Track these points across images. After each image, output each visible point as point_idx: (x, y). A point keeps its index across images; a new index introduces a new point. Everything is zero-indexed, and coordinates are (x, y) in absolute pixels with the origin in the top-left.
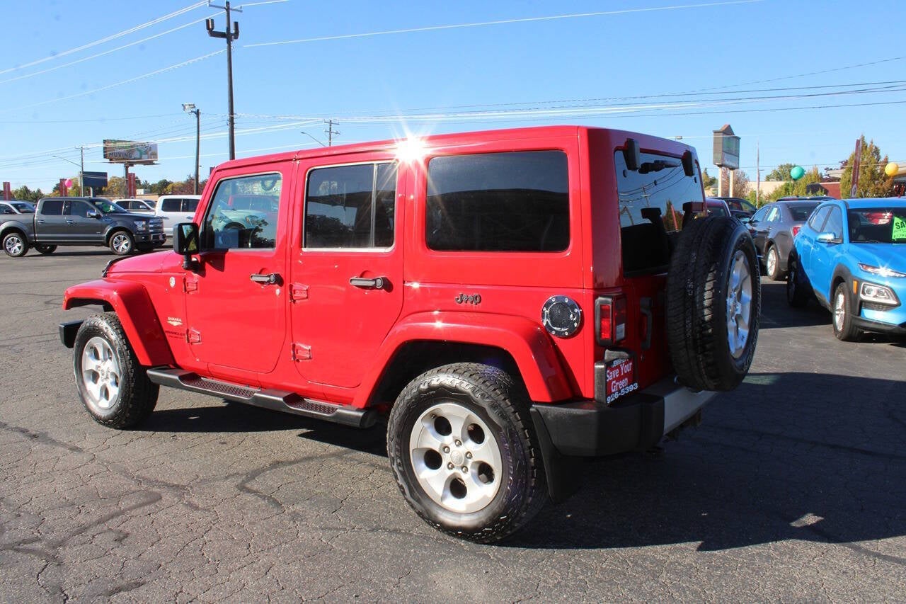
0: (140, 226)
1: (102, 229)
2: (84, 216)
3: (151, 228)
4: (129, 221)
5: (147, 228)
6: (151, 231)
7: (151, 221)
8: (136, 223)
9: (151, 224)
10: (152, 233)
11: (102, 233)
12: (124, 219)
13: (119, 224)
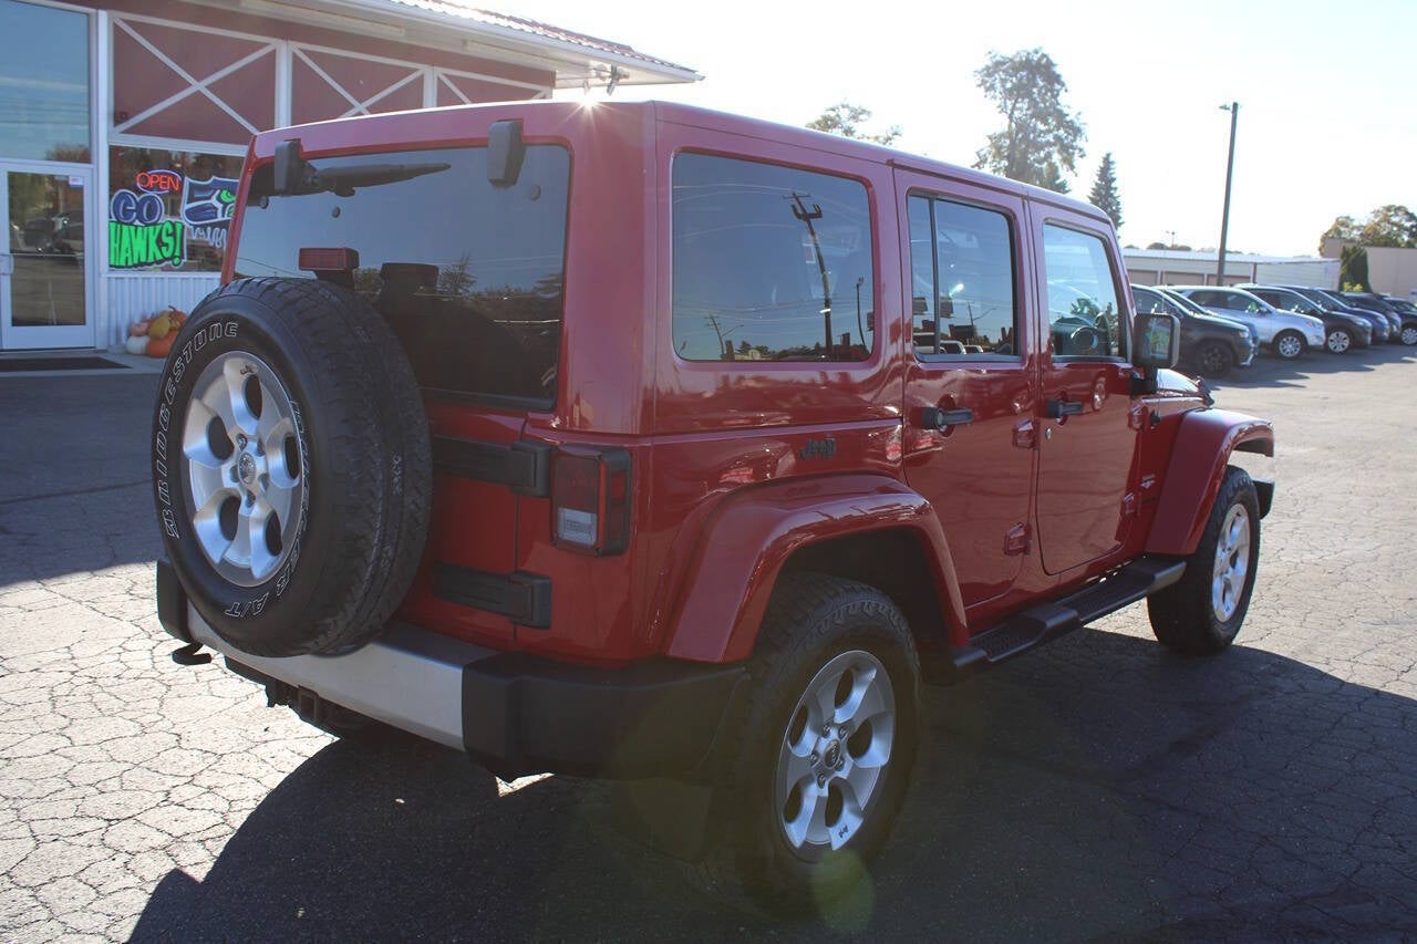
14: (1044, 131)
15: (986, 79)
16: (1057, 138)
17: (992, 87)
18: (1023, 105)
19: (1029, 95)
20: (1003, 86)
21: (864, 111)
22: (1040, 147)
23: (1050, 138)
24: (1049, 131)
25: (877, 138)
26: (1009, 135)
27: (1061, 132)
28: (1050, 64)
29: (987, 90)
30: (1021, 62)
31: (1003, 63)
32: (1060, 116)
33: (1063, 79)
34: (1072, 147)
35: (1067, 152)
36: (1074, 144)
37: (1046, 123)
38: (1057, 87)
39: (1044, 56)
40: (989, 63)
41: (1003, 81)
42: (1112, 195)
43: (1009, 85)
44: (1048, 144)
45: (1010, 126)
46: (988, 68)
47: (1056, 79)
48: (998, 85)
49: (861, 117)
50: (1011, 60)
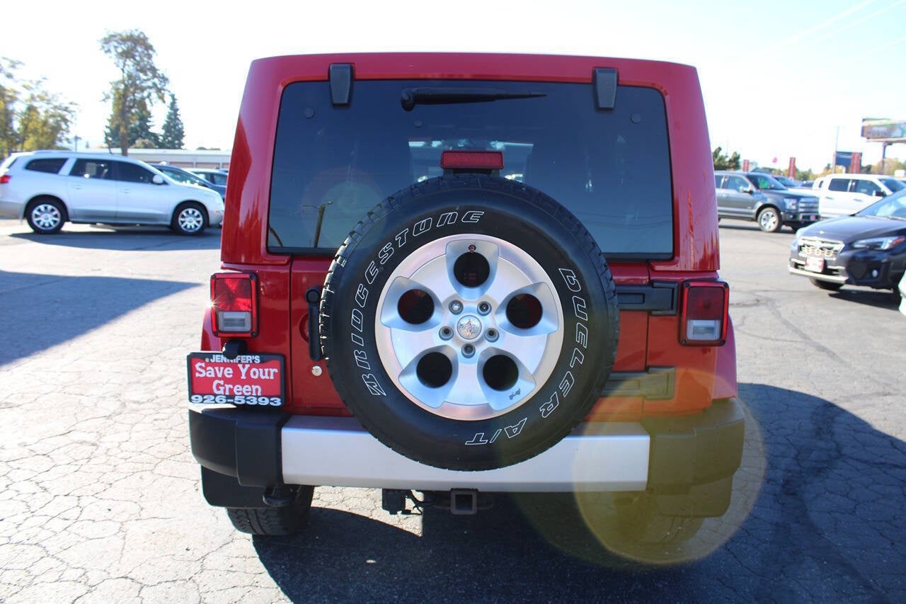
0: (790, 204)
1: (752, 204)
2: (738, 190)
3: (802, 208)
4: (780, 198)
5: (797, 207)
6: (801, 210)
7: (802, 200)
8: (787, 201)
9: (802, 203)
10: (801, 212)
11: (752, 209)
12: (774, 196)
13: (769, 201)
14: (146, 80)
15: (105, 45)
16: (155, 85)
17: (109, 51)
18: (129, 62)
19: (133, 57)
20: (116, 51)
21: (20, 63)
22: (143, 90)
23: (150, 84)
24: (148, 80)
25: (31, 81)
26: (123, 82)
27: (156, 80)
28: (145, 39)
29: (106, 52)
30: (127, 36)
31: (114, 36)
32: (154, 70)
33: (154, 48)
34: (164, 90)
35: (160, 92)
36: (165, 88)
37: (146, 75)
38: (151, 52)
39: (142, 33)
40: (107, 36)
41: (116, 47)
42: (178, 119)
43: (120, 50)
44: (150, 88)
45: (123, 76)
46: (105, 39)
47: (149, 47)
48: (112, 49)
49: (17, 66)
50: (120, 35)
